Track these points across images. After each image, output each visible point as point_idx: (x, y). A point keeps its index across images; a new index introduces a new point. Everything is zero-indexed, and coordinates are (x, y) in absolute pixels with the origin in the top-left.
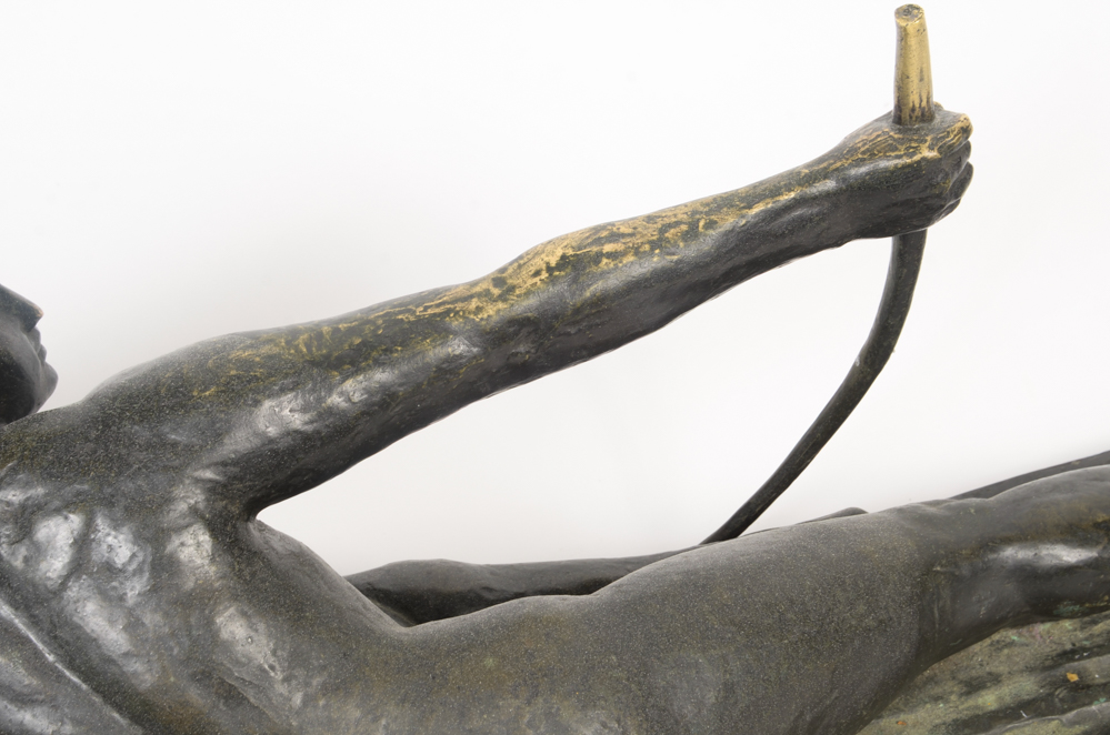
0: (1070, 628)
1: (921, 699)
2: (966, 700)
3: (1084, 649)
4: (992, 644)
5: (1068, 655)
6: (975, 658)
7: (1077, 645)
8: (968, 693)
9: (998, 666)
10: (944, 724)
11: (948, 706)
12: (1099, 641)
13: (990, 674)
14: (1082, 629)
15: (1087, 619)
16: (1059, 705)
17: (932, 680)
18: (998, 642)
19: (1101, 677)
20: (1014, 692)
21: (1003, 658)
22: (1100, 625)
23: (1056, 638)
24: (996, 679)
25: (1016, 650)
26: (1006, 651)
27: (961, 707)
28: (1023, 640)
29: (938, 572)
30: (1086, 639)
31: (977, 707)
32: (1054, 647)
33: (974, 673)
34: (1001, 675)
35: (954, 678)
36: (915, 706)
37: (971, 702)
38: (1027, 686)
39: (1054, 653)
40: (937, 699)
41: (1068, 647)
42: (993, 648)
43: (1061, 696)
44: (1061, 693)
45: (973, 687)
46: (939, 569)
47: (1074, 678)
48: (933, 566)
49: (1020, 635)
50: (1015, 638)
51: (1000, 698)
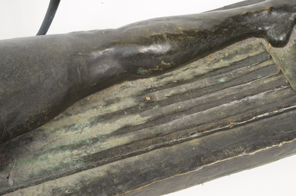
0: (153, 80)
1: (88, 108)
2: (105, 108)
3: (154, 88)
4: (121, 87)
5: (148, 91)
6: (113, 92)
7: (153, 86)
8: (106, 106)
9: (121, 95)
10: (95, 117)
11: (98, 110)
12: (161, 85)
13: (117, 98)
14: (157, 81)
15: (159, 77)
16: (140, 109)
17: (95, 101)
18: (124, 86)
19: (159, 98)
20: (124, 104)
21: (124, 92)
22: (164, 79)
23: (146, 85)
24: (118, 100)
25: (129, 89)
26: (126, 89)
27: (103, 111)
28: (134, 85)
29: (80, 55)
30: (157, 84)
31: (109, 111)
32: (144, 87)
33: (111, 98)
34: (121, 98)
35: (103, 100)
36: (85, 111)
37: (107, 109)
38: (130, 102)
39: (143, 90)
40: (94, 108)
41: (149, 87)
42: (121, 89)
43: (141, 106)
44: (142, 104)
45: (109, 103)
46: (80, 54)
47: (148, 99)
48: (78, 52)
49: (133, 83)
50: (130, 84)
51: (119, 107)
